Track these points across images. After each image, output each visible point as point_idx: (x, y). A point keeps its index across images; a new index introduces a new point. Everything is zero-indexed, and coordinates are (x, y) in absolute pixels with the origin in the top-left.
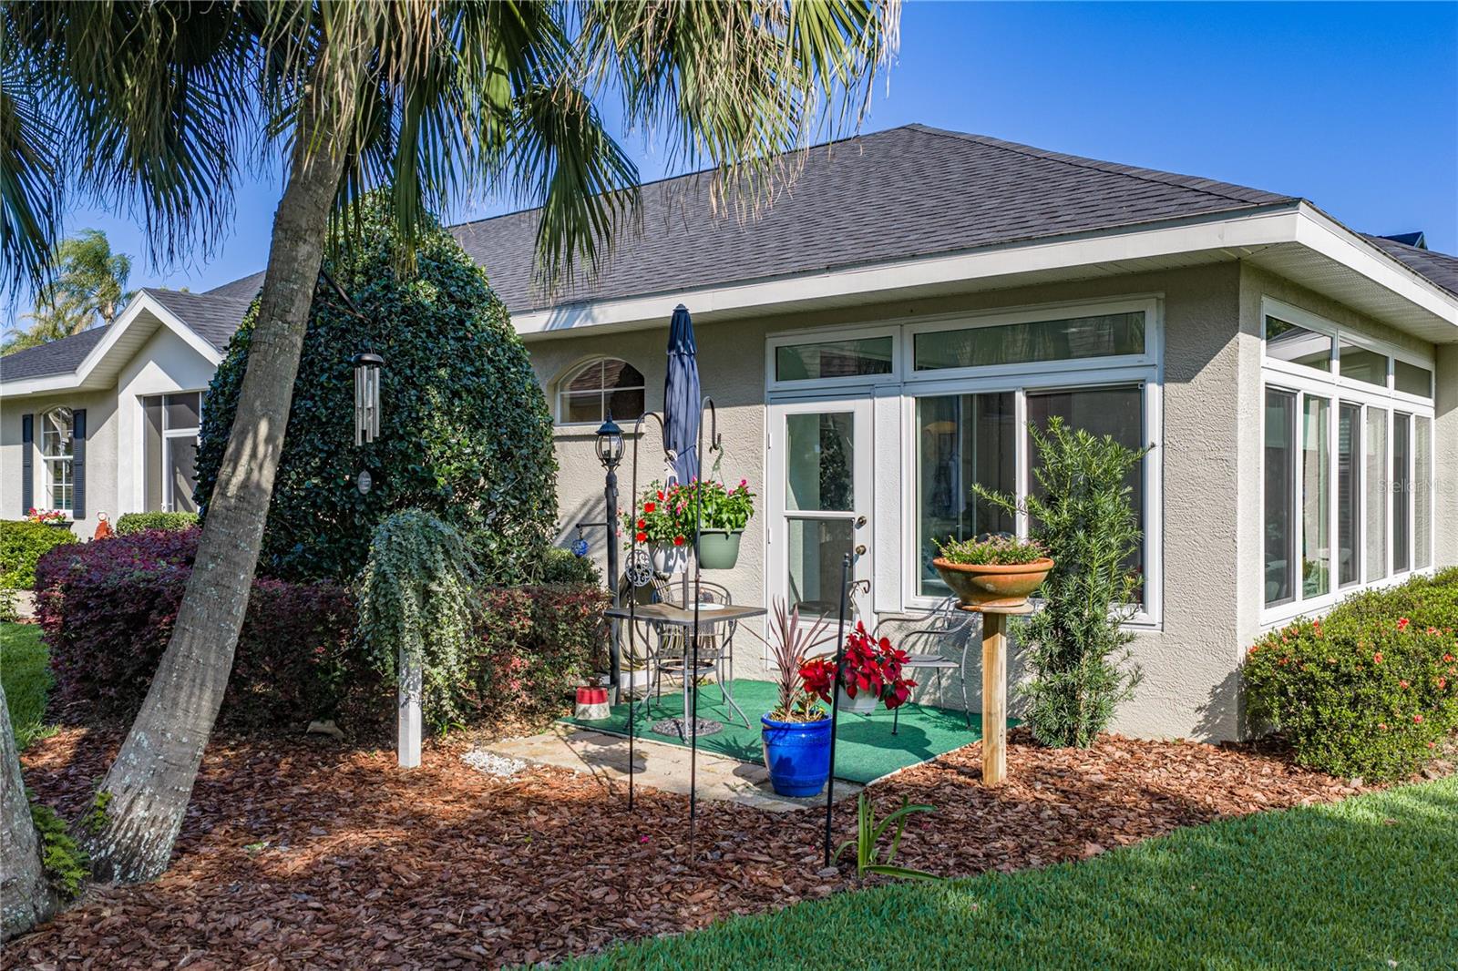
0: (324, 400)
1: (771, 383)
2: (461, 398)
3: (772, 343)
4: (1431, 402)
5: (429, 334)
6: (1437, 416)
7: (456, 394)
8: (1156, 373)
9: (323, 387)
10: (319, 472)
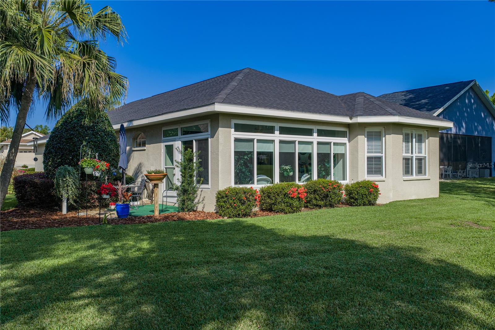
0: (62, 144)
1: (163, 138)
2: (90, 143)
3: (163, 129)
4: (346, 139)
5: (86, 130)
6: (349, 142)
7: (89, 142)
8: (210, 136)
9: (63, 141)
10: (60, 158)
